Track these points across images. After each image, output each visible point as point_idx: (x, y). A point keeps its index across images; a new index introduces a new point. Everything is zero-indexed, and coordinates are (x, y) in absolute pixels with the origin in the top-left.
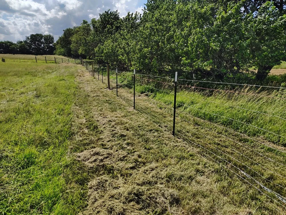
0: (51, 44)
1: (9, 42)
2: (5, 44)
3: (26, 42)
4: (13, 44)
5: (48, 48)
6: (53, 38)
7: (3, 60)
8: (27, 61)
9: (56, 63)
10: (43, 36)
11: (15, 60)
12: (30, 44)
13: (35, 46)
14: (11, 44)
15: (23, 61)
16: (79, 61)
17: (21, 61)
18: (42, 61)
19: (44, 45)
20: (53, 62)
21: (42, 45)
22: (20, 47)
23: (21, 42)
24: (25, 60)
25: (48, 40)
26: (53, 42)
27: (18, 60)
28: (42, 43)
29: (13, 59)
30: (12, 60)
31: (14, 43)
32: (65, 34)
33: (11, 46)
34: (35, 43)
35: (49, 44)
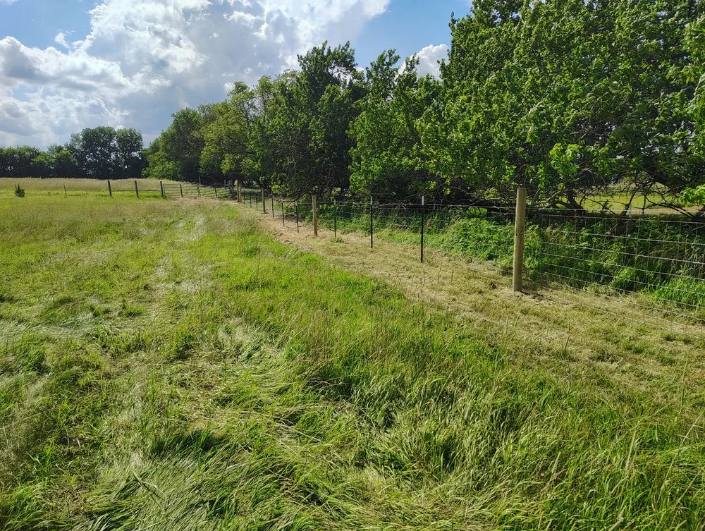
0: (135, 153)
1: (29, 150)
2: (19, 154)
3: (71, 148)
4: (39, 154)
5: (126, 163)
6: (140, 138)
7: (20, 193)
8: (84, 192)
9: (163, 196)
10: (115, 133)
11: (52, 193)
12: (82, 152)
13: (95, 157)
14: (35, 153)
15: (74, 193)
16: (223, 191)
17: (68, 192)
18: (126, 193)
19: (116, 156)
20: (155, 197)
21: (113, 156)
22: (59, 160)
23: (60, 149)
24: (79, 192)
25: (128, 142)
26: (139, 147)
27: (60, 192)
28: (113, 149)
29: (45, 188)
30: (42, 192)
31: (41, 151)
32: (176, 124)
33: (34, 158)
34: (94, 151)
35: (130, 153)
